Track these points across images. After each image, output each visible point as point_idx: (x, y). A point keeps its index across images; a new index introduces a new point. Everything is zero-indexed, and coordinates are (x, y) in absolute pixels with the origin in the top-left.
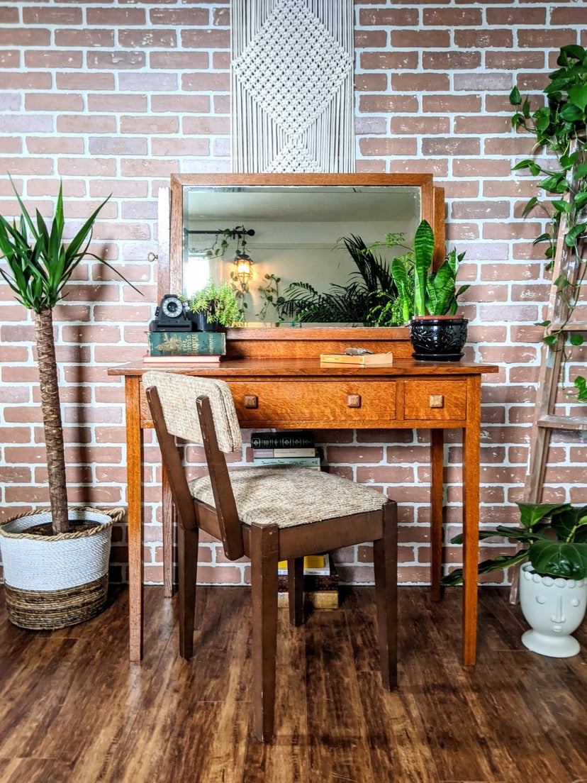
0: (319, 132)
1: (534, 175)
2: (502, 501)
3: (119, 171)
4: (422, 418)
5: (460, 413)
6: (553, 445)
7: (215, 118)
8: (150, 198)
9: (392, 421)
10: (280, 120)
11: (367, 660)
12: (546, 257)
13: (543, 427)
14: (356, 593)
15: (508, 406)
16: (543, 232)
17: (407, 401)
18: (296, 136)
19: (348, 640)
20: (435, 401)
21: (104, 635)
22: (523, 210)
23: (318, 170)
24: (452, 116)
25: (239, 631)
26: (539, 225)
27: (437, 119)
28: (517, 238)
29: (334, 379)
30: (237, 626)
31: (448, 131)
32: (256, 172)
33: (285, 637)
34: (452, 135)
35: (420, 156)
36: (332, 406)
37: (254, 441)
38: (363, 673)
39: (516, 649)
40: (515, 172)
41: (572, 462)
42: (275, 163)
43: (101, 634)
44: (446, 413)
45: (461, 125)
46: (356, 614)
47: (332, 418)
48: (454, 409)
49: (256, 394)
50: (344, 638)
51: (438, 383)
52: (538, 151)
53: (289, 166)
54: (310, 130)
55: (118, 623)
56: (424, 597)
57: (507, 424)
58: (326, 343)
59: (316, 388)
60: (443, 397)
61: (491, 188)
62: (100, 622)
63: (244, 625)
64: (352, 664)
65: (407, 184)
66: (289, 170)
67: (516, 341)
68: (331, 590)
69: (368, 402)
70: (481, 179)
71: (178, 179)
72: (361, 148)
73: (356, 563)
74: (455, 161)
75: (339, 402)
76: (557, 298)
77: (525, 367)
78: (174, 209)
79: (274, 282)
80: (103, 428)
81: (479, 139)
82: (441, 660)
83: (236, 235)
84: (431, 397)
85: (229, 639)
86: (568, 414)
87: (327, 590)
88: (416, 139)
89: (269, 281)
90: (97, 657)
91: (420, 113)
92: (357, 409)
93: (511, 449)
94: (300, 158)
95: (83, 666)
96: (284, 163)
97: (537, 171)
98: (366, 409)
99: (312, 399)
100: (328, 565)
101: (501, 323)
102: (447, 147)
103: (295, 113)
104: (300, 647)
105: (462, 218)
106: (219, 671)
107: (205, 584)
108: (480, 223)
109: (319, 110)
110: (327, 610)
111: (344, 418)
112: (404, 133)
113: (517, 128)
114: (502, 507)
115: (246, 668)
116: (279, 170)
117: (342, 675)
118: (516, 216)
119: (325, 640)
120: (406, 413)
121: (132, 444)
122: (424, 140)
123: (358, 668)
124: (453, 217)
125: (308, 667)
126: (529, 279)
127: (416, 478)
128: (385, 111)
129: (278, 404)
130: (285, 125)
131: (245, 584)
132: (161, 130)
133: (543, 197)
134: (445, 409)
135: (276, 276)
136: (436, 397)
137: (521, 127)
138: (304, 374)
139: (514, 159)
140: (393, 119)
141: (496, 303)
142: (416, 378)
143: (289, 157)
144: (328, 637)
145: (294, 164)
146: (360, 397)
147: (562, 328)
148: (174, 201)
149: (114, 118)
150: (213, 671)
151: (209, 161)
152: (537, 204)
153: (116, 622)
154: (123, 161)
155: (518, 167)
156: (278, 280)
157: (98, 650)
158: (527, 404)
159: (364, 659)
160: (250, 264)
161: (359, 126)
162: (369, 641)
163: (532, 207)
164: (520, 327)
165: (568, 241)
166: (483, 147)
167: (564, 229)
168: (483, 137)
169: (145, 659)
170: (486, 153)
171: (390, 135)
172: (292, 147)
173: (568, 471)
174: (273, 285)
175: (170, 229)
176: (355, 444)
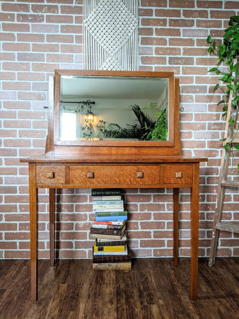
0: (123, 53)
1: (217, 74)
2: (204, 219)
3: (31, 69)
4: (172, 183)
5: (189, 181)
6: (226, 194)
7: (75, 46)
8: (45, 81)
9: (158, 185)
10: (105, 47)
11: (146, 298)
12: (223, 110)
13: (222, 186)
14: (139, 262)
15: (207, 176)
16: (221, 100)
17: (165, 175)
18: (112, 54)
19: (136, 287)
20: (178, 175)
21: (20, 287)
22: (213, 90)
23: (122, 70)
24: (182, 48)
25: (85, 284)
26: (220, 96)
27: (175, 49)
28: (210, 102)
29: (130, 164)
30: (84, 281)
31: (180, 54)
32: (94, 69)
33: (107, 286)
34: (182, 56)
35: (168, 65)
36: (130, 177)
37: (93, 192)
38: (144, 306)
39: (214, 290)
40: (209, 73)
41: (234, 201)
42: (103, 66)
43: (18, 286)
44: (183, 180)
45: (186, 52)
46: (139, 273)
47: (130, 183)
48: (187, 179)
49: (93, 171)
50: (135, 286)
51: (179, 166)
52: (219, 64)
53: (109, 68)
54: (119, 52)
55: (27, 280)
56: (170, 263)
57: (206, 184)
58: (126, 148)
59: (122, 169)
60: (182, 173)
61: (198, 80)
62: (19, 280)
63: (88, 280)
64: (139, 301)
65: (162, 76)
66: (109, 69)
67: (210, 148)
68: (128, 261)
69: (147, 175)
70: (194, 76)
71: (58, 72)
72: (141, 61)
73: (139, 248)
74: (183, 67)
75: (133, 175)
76: (229, 128)
77: (213, 159)
78: (56, 86)
79: (103, 123)
80: (23, 186)
81: (193, 58)
82: (180, 297)
83: (87, 104)
84: (176, 173)
85: (80, 288)
86: (232, 180)
87: (126, 262)
88: (166, 57)
89: (101, 123)
90: (15, 299)
91: (168, 46)
92: (141, 179)
93: (208, 195)
94: (114, 64)
95: (8, 304)
96: (107, 66)
97: (219, 72)
98: (146, 179)
99: (120, 174)
100: (127, 250)
101: (203, 140)
102: (179, 61)
103: (112, 44)
104: (114, 292)
105: (186, 93)
106: (75, 306)
107: (70, 259)
108: (194, 95)
109: (123, 43)
110: (126, 271)
111: (135, 183)
112: (160, 54)
113: (210, 54)
114: (204, 222)
115: (87, 305)
116: (105, 69)
117: (134, 307)
118: (210, 92)
119: (125, 288)
120: (165, 181)
121: (32, 196)
122: (169, 58)
123: (142, 303)
124: (182, 92)
125: (117, 304)
126: (215, 120)
127: (166, 209)
128: (152, 44)
129: (104, 176)
130: (107, 49)
131: (88, 259)
132: (50, 51)
133: (221, 84)
134: (183, 179)
135: (104, 121)
136: (179, 173)
137: (212, 53)
138: (117, 162)
139: (209, 67)
140: (156, 48)
141: (201, 131)
142: (169, 164)
143: (109, 64)
144: (127, 286)
145: (112, 67)
146: (143, 173)
147: (231, 142)
148: (56, 82)
149: (29, 45)
150: (71, 306)
151: (73, 65)
152: (219, 87)
153: (26, 280)
154: (33, 64)
155: (211, 71)
156: (105, 123)
157: (16, 295)
158: (215, 176)
159: (144, 298)
160: (93, 116)
161: (141, 51)
162: (146, 288)
163: (217, 89)
164: (212, 142)
165: (233, 103)
166: (195, 61)
167: (231, 98)
168: (195, 57)
169: (39, 300)
170: (197, 64)
171: (154, 55)
172: (111, 59)
173: (233, 205)
174: (103, 125)
175: (54, 95)
176: (139, 193)
